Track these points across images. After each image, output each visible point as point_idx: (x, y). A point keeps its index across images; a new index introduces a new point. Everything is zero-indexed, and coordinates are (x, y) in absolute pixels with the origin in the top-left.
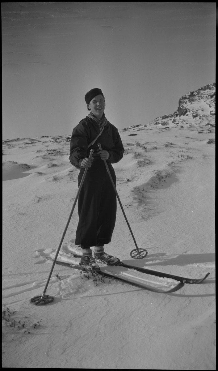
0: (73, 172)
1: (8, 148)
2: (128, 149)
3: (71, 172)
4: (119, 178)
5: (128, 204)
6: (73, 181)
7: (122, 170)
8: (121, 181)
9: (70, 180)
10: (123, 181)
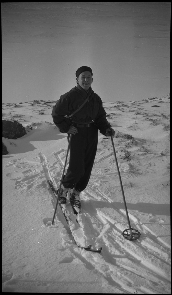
0: (106, 139)
1: (48, 108)
2: (156, 120)
3: (104, 140)
4: (152, 151)
5: (166, 183)
6: (106, 149)
7: (154, 142)
8: (155, 154)
9: (104, 148)
10: (157, 154)
